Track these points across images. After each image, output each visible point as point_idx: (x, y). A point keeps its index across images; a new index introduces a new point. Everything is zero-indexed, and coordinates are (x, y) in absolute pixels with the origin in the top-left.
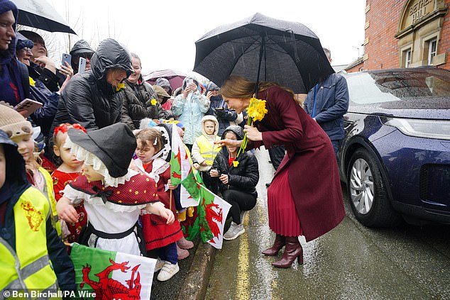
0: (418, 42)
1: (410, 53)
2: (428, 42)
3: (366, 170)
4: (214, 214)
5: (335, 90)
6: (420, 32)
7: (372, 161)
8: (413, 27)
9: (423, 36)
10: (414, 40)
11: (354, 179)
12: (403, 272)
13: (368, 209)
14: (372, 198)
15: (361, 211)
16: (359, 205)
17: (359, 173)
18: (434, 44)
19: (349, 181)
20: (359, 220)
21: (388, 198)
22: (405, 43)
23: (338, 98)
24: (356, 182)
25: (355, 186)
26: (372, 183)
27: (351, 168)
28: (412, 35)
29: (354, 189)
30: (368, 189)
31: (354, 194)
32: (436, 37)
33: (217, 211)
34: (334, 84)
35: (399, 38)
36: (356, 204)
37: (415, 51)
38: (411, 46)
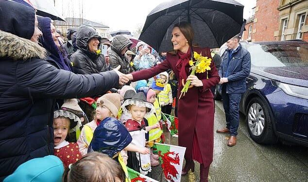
0: (293, 14)
1: (286, 21)
2: (299, 15)
3: (260, 110)
4: (171, 160)
5: (243, 61)
6: (295, 8)
7: (264, 106)
8: (290, 4)
9: (296, 11)
10: (290, 13)
11: (251, 113)
12: (280, 172)
13: (259, 133)
14: (263, 128)
15: (255, 134)
16: (253, 130)
17: (255, 111)
18: (303, 17)
19: (247, 114)
20: (252, 139)
21: (273, 128)
22: (284, 14)
23: (244, 66)
24: (252, 116)
25: (252, 118)
26: (263, 119)
27: (249, 107)
28: (289, 9)
29: (250, 119)
30: (260, 121)
31: (250, 123)
32: (305, 13)
33: (173, 157)
34: (242, 57)
35: (280, 10)
36: (251, 129)
37: (290, 20)
38: (288, 16)
